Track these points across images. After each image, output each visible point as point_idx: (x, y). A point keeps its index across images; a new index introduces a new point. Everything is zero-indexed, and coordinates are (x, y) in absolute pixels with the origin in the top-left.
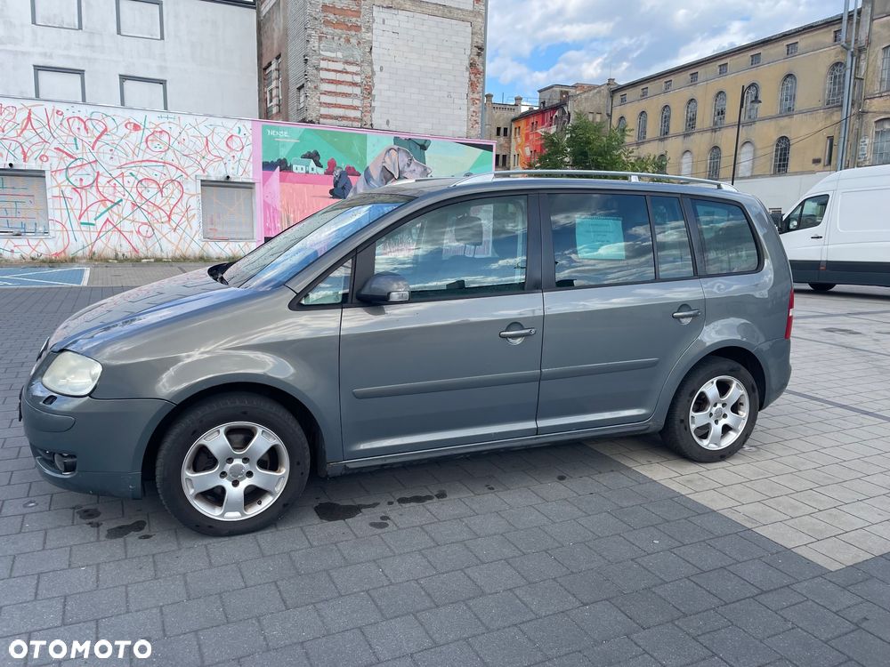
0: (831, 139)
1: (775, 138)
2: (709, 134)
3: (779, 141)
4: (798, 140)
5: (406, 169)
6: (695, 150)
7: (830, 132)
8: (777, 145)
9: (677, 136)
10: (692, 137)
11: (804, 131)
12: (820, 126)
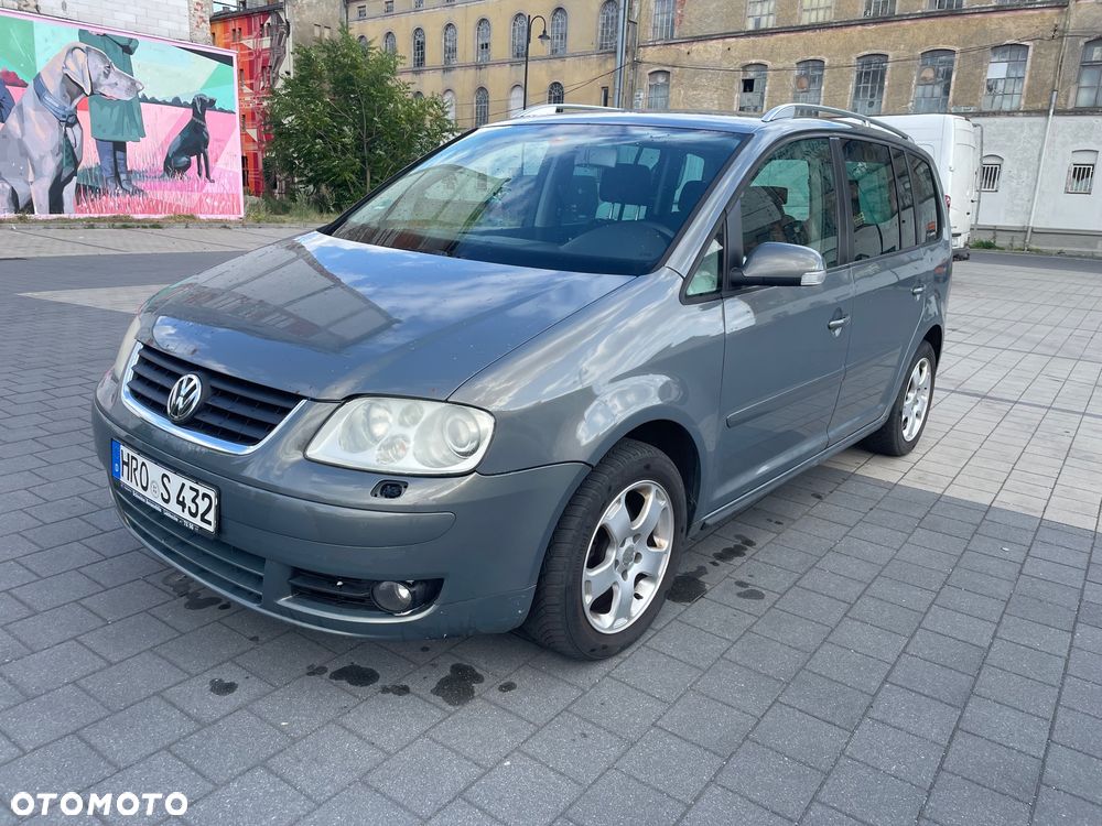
0: (606, 90)
1: (548, 83)
2: (472, 72)
3: (552, 88)
4: (573, 88)
5: (103, 80)
6: (458, 90)
7: (605, 81)
8: (550, 93)
9: (435, 69)
10: (453, 73)
11: (578, 79)
12: (594, 74)
